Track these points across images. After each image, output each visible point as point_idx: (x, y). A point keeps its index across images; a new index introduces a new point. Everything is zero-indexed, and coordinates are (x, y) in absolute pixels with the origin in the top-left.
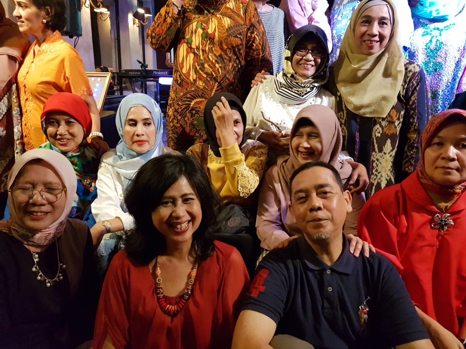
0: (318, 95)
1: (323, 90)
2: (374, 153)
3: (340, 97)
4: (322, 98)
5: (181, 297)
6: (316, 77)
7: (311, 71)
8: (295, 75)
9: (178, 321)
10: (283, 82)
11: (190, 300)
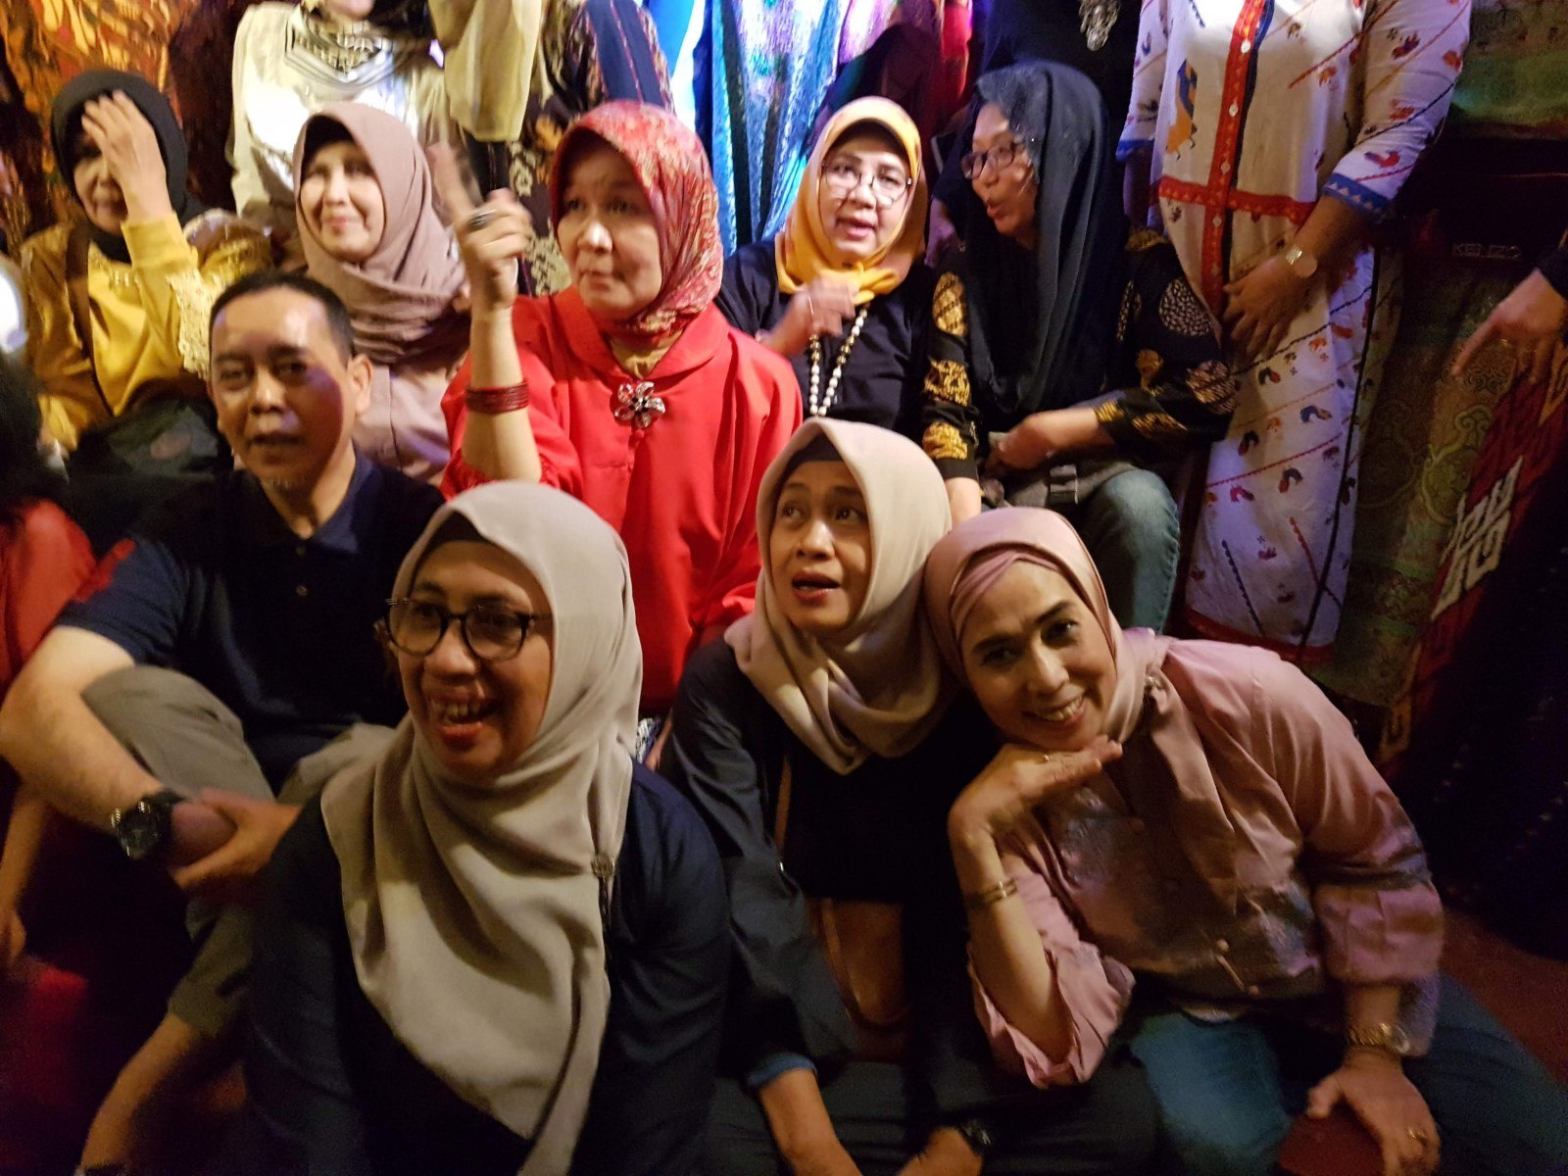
6: (383, 26)
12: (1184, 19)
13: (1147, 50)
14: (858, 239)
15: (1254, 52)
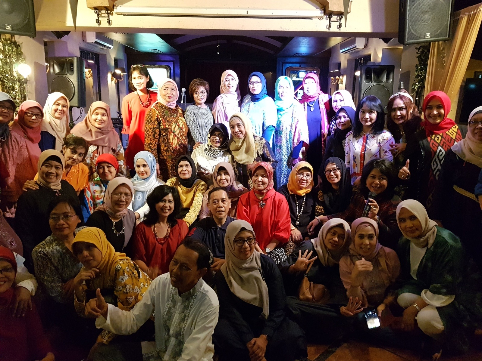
0: (224, 155)
1: (226, 152)
2: (249, 181)
3: (233, 155)
4: (225, 156)
5: (165, 238)
6: (221, 148)
7: (219, 145)
8: (212, 146)
9: (165, 246)
10: (208, 148)
11: (169, 238)
12: (353, 149)
13: (347, 154)
14: (303, 185)
15: (364, 153)
